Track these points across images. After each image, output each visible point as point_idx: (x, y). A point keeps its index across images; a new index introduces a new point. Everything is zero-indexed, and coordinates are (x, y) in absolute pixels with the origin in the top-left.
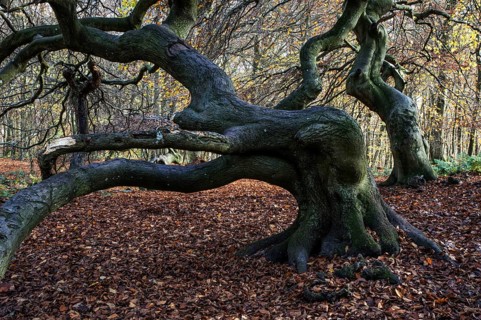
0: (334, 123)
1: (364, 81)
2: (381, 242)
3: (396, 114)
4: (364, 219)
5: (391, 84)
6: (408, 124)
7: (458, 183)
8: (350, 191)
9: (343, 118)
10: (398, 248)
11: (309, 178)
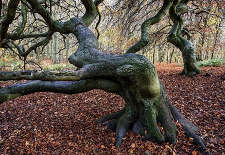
0: (137, 64)
1: (174, 37)
2: (165, 135)
3: (186, 49)
4: (157, 117)
5: (185, 37)
6: (191, 53)
7: (210, 76)
8: (149, 102)
9: (143, 62)
10: (175, 140)
11: (127, 92)
